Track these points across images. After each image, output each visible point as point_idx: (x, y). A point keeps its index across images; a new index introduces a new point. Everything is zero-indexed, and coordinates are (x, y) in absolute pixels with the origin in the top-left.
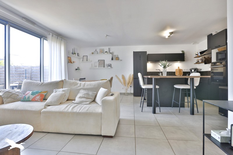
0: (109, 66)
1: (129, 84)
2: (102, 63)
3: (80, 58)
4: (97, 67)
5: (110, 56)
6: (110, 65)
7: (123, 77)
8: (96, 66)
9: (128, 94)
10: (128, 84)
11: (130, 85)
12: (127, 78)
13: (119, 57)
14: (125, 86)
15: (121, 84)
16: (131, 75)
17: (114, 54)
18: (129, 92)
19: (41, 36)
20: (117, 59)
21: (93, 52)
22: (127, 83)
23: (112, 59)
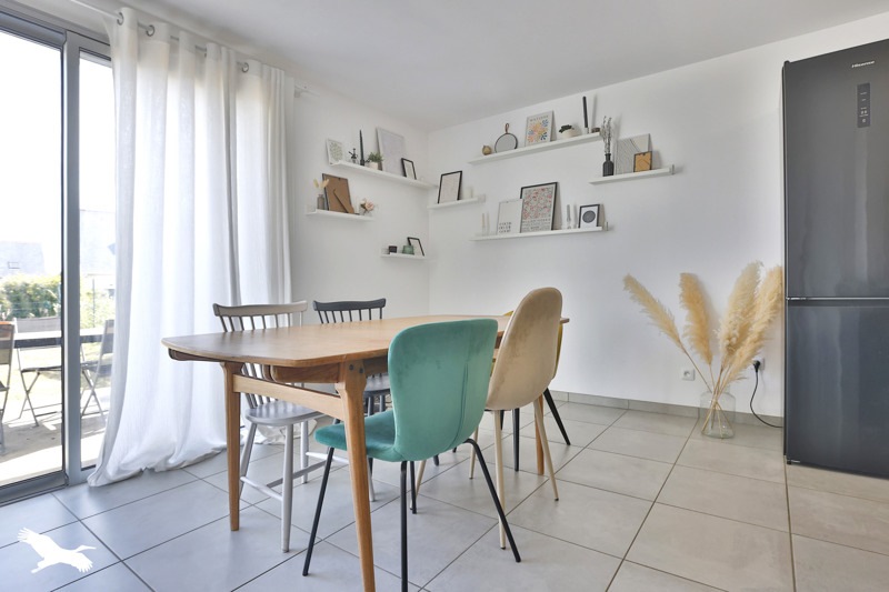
0: (588, 217)
1: (744, 350)
2: (543, 203)
3: (423, 190)
4: (515, 233)
5: (596, 152)
6: (595, 209)
7: (695, 294)
8: (507, 227)
9: (731, 418)
10: (732, 349)
11: (754, 352)
12: (723, 298)
13: (655, 147)
14: (709, 357)
15: (671, 343)
16: (763, 274)
17: (625, 134)
18: (742, 407)
19: (64, 32)
20: (647, 160)
21: (490, 142)
22: (722, 344)
23: (609, 169)
